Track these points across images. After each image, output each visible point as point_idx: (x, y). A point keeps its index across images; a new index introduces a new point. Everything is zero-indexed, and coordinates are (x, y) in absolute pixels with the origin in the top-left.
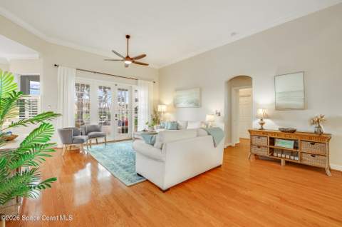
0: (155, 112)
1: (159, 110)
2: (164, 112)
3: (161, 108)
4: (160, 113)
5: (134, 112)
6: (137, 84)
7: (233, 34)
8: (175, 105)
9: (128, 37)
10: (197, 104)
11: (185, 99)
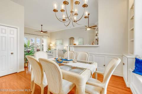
0: (49, 46)
1: (50, 46)
2: (52, 46)
3: (51, 45)
4: (51, 46)
5: (42, 46)
6: (43, 37)
7: (70, 27)
8: (56, 44)
9: (42, 25)
10: (62, 44)
11: (58, 42)
